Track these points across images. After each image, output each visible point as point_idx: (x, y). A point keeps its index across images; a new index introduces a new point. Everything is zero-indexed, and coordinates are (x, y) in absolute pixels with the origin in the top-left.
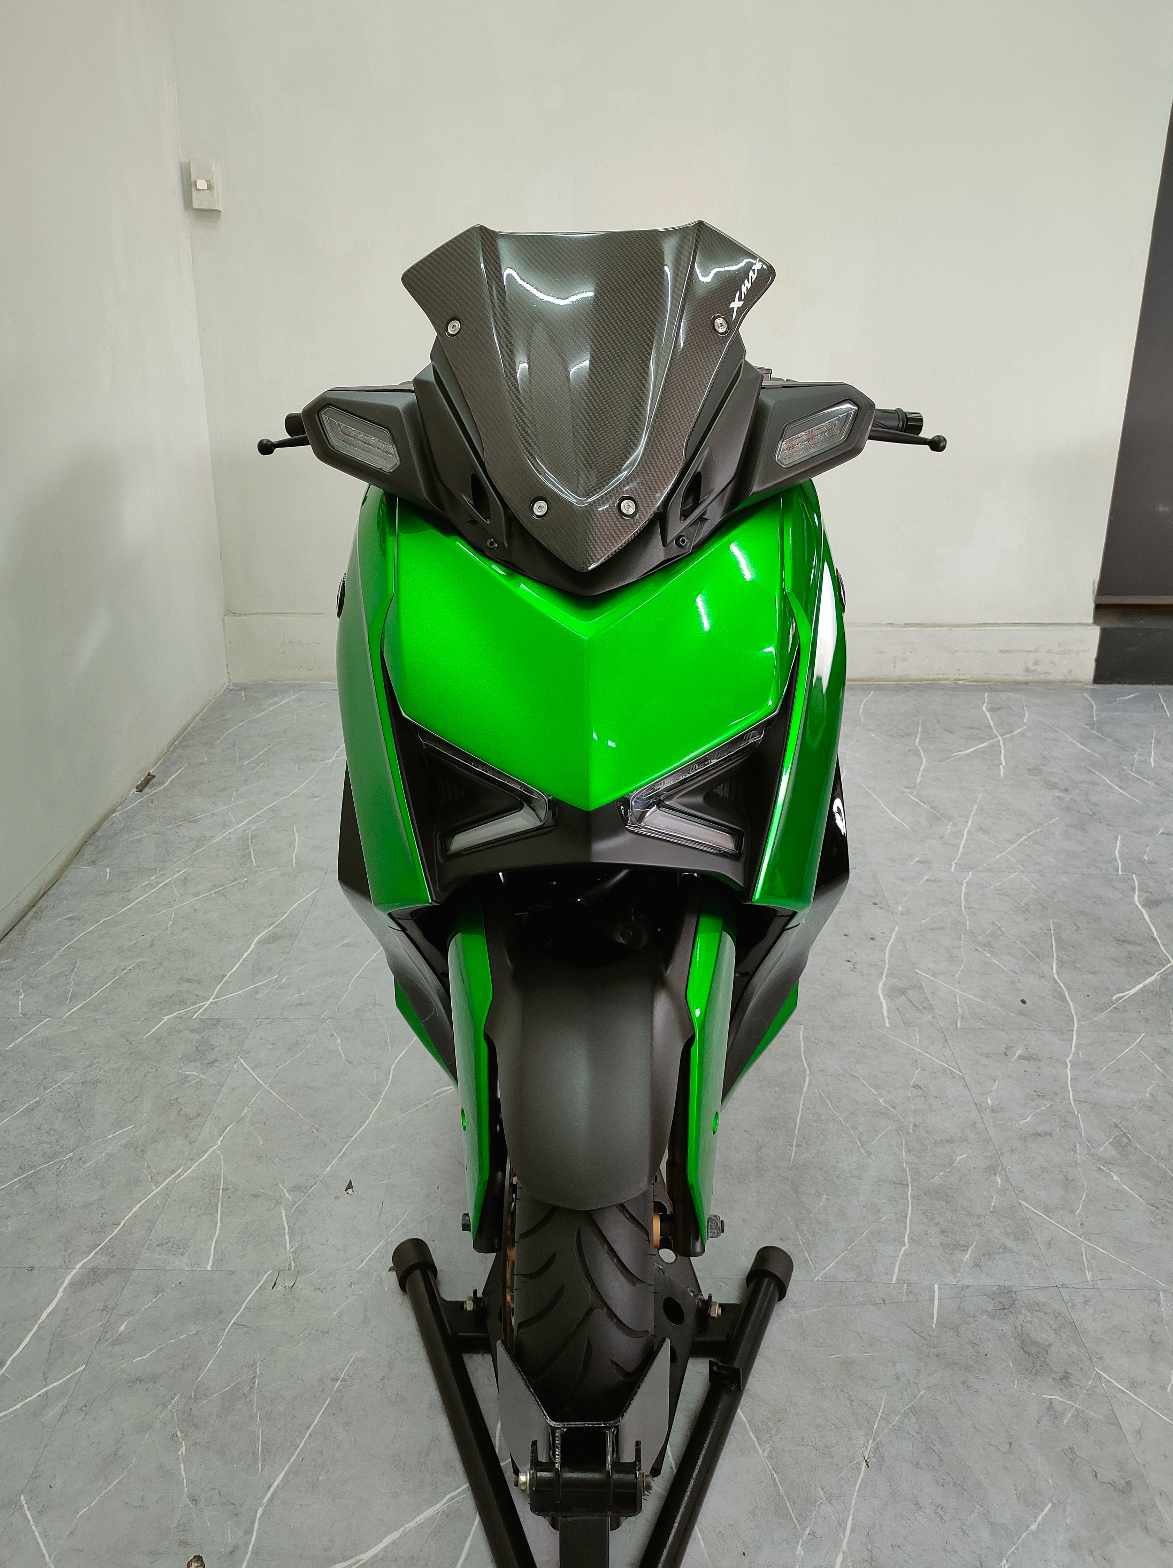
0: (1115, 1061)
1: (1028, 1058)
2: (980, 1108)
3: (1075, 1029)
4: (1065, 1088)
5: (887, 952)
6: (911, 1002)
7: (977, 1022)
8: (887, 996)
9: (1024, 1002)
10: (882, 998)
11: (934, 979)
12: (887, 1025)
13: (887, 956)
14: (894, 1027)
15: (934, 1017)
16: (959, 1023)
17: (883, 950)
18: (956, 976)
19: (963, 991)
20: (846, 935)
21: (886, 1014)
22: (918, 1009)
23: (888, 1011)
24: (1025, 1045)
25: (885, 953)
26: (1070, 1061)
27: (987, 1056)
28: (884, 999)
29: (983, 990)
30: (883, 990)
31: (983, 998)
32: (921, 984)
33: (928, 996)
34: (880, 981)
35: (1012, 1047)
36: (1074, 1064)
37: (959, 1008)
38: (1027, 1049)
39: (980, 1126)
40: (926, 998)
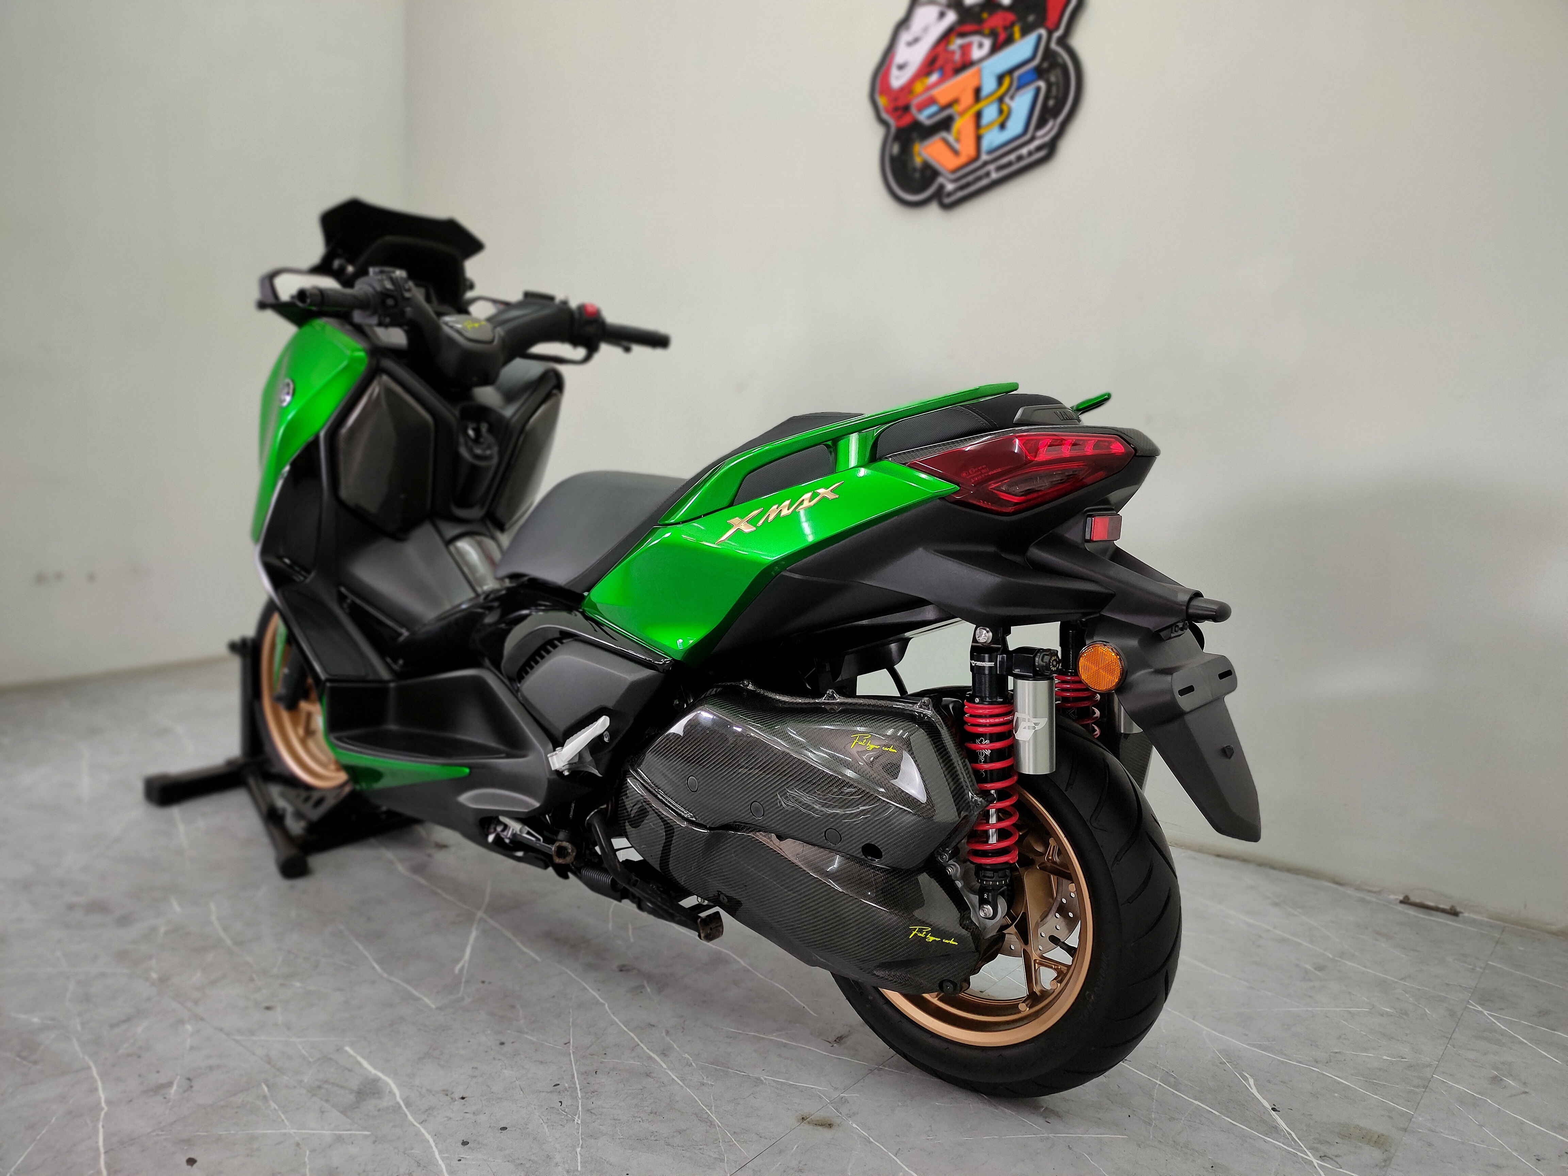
0: (38, 1137)
1: (160, 1089)
2: (197, 1018)
3: (103, 1157)
4: (102, 1075)
5: (428, 1137)
6: (342, 1087)
7: (243, 1101)
8: (376, 1080)
9: (191, 1162)
10: (380, 1074)
11: (334, 1132)
12: (348, 1049)
13: (423, 1130)
14: (339, 1050)
15: (301, 1081)
16: (266, 1089)
17: (435, 1135)
18: (308, 1152)
19: (285, 1134)
20: (504, 1129)
21: (359, 1058)
22: (326, 1082)
23: (359, 1064)
24: (168, 1102)
25: (429, 1134)
26: (102, 1109)
27: (211, 1068)
28: (375, 1075)
29: (258, 1149)
30: (387, 1084)
31: (252, 1138)
32: (348, 1117)
33: (325, 1104)
34: (401, 1095)
35: (185, 1091)
36: (98, 1107)
37: (277, 1108)
38: (165, 1098)
39: (189, 1004)
40: (327, 1101)
